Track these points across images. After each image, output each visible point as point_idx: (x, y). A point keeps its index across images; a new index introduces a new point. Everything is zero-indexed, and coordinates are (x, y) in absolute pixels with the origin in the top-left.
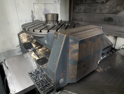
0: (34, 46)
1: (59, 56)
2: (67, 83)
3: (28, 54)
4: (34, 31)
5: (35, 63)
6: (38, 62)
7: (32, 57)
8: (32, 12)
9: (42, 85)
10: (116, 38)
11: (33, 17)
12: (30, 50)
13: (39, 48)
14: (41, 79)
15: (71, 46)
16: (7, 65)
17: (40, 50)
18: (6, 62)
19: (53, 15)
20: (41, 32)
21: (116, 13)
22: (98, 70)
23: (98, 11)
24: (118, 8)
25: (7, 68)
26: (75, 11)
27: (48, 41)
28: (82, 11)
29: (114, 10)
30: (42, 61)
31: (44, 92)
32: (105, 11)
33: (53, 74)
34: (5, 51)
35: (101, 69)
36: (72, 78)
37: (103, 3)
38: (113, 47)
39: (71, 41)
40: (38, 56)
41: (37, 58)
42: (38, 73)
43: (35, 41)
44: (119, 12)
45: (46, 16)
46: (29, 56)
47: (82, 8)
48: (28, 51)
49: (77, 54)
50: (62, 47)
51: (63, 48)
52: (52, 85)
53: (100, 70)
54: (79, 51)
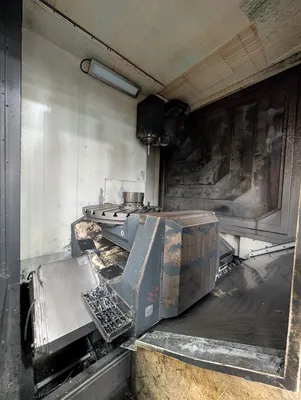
0: (97, 245)
1: (147, 256)
2: (160, 319)
3: (85, 258)
4: (103, 214)
5: (96, 275)
6: (103, 273)
7: (93, 263)
8: (102, 191)
9: (110, 320)
10: (238, 237)
11: (101, 198)
12: (90, 251)
13: (106, 250)
14: (107, 307)
15: (167, 237)
16: (42, 278)
17: (108, 252)
18: (41, 271)
19: (136, 194)
20: (115, 215)
21: (232, 198)
22: (216, 294)
23: (204, 196)
24: (234, 191)
25: (41, 283)
26: (168, 195)
27: (126, 232)
28: (178, 195)
29: (228, 195)
30: (111, 272)
31: (111, 336)
32: (215, 196)
33: (134, 292)
34: (41, 254)
35: (222, 293)
36: (171, 305)
37: (210, 184)
38: (236, 254)
39: (167, 228)
40: (104, 263)
41: (102, 267)
42: (102, 294)
43: (100, 236)
44: (237, 197)
45: (125, 195)
46: (86, 263)
47: (179, 190)
48: (86, 254)
49: (178, 253)
50: (153, 237)
51: (155, 240)
52: (130, 320)
53: (220, 293)
54: (182, 247)
